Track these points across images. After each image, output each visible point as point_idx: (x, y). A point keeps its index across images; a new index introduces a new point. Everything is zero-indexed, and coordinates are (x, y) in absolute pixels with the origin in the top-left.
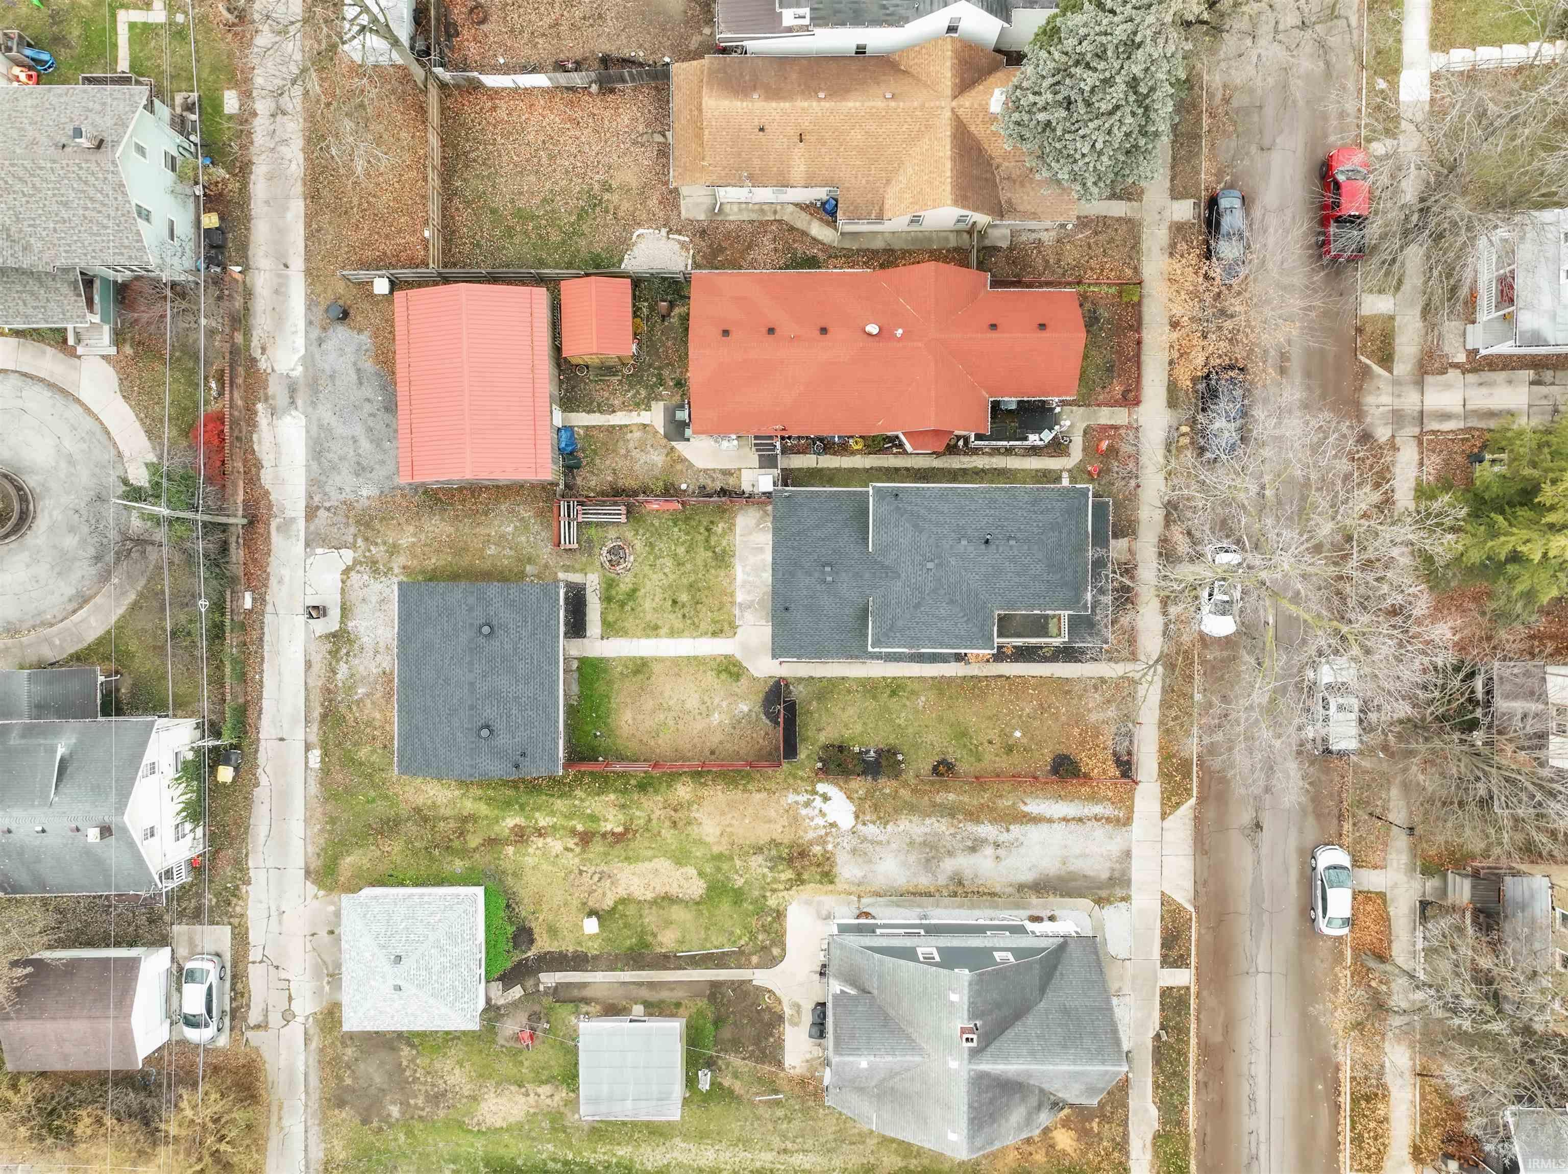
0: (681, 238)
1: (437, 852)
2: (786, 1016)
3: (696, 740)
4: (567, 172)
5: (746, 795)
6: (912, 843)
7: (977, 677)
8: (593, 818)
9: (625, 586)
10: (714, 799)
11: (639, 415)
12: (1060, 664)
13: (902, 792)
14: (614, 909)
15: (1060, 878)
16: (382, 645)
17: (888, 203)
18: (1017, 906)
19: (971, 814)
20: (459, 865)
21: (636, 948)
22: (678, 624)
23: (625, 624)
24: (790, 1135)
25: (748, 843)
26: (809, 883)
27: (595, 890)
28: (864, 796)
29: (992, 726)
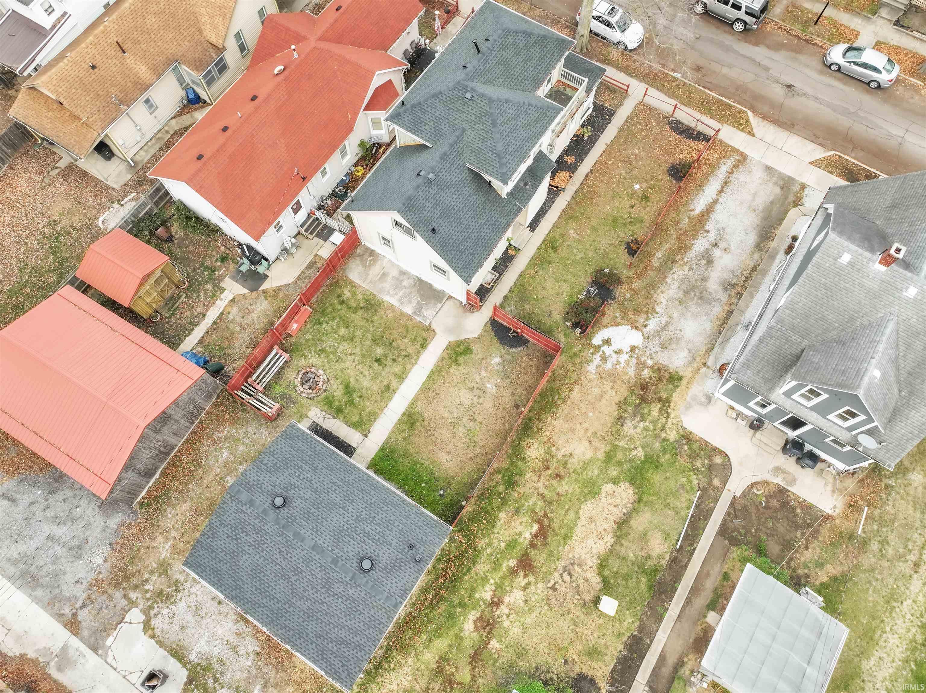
0: (130, 197)
2: (783, 484)
3: (499, 414)
5: (569, 403)
6: (681, 302)
7: (578, 189)
8: (511, 545)
9: (338, 391)
10: (556, 430)
11: (221, 300)
12: (602, 136)
13: (635, 285)
14: (604, 580)
16: (233, 639)
17: (213, 40)
18: (773, 257)
19: (681, 248)
21: (652, 582)
22: (397, 369)
23: (368, 410)
24: (901, 550)
25: (609, 425)
26: (671, 396)
27: (578, 586)
28: (622, 314)
29: (621, 199)
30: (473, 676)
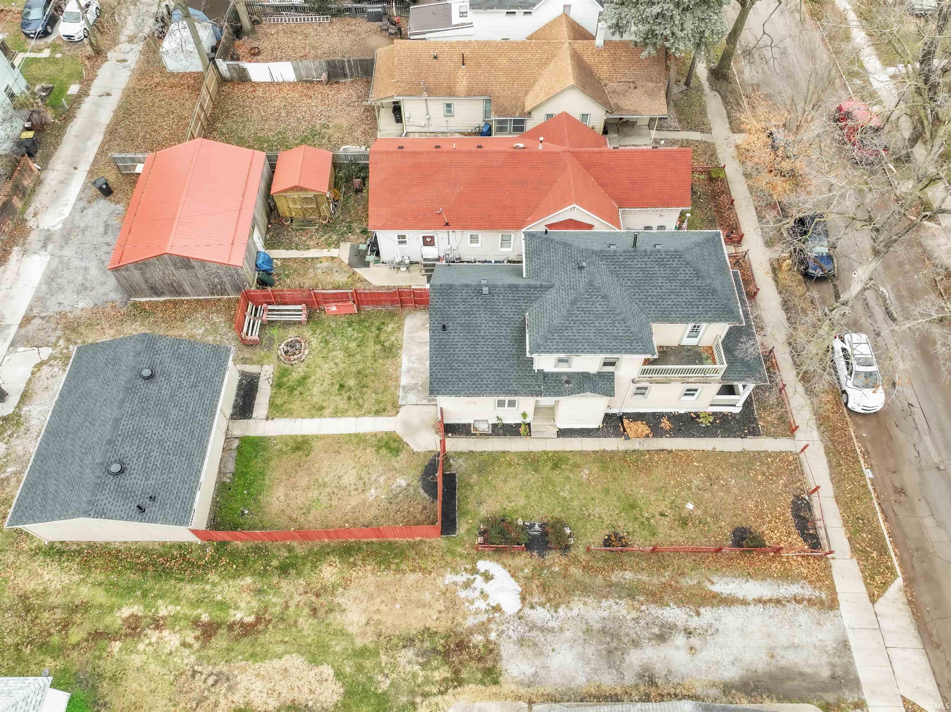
3: (348, 517)
5: (398, 576)
6: (588, 631)
7: (639, 451)
8: (223, 606)
9: (296, 375)
10: (362, 581)
11: (329, 251)
12: (720, 439)
13: (573, 570)
15: (772, 676)
17: (528, 103)
19: (654, 595)
22: (342, 404)
23: (291, 406)
25: (397, 633)
26: (469, 683)
27: (207, 698)
28: (530, 575)
29: (661, 498)
30: (78, 644)
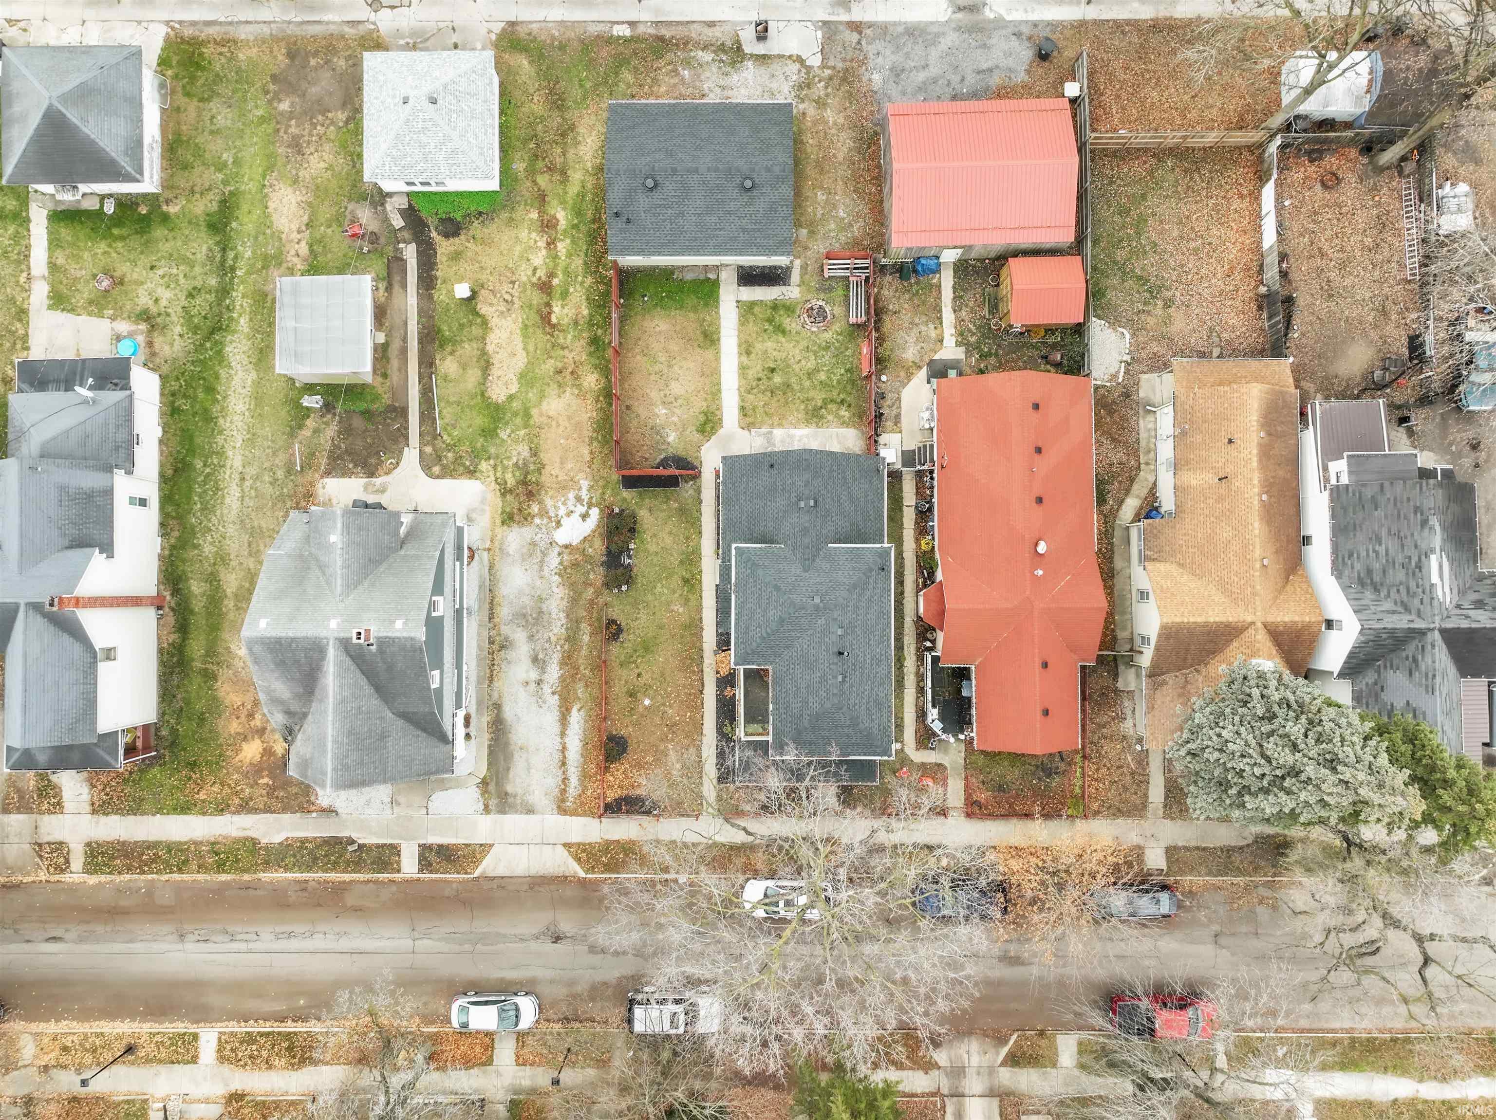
1: (532, 146)
2: (374, 480)
3: (639, 391)
4: (1182, 266)
5: (587, 440)
6: (541, 599)
7: (702, 662)
8: (565, 295)
9: (787, 322)
10: (583, 409)
11: (952, 335)
13: (591, 590)
14: (477, 314)
15: (507, 744)
17: (1162, 567)
19: (569, 657)
20: (519, 167)
21: (440, 336)
22: (751, 374)
23: (751, 324)
24: (259, 484)
25: (541, 442)
26: (503, 501)
27: (495, 296)
28: (587, 553)
29: (654, 676)
30: (536, 184)
